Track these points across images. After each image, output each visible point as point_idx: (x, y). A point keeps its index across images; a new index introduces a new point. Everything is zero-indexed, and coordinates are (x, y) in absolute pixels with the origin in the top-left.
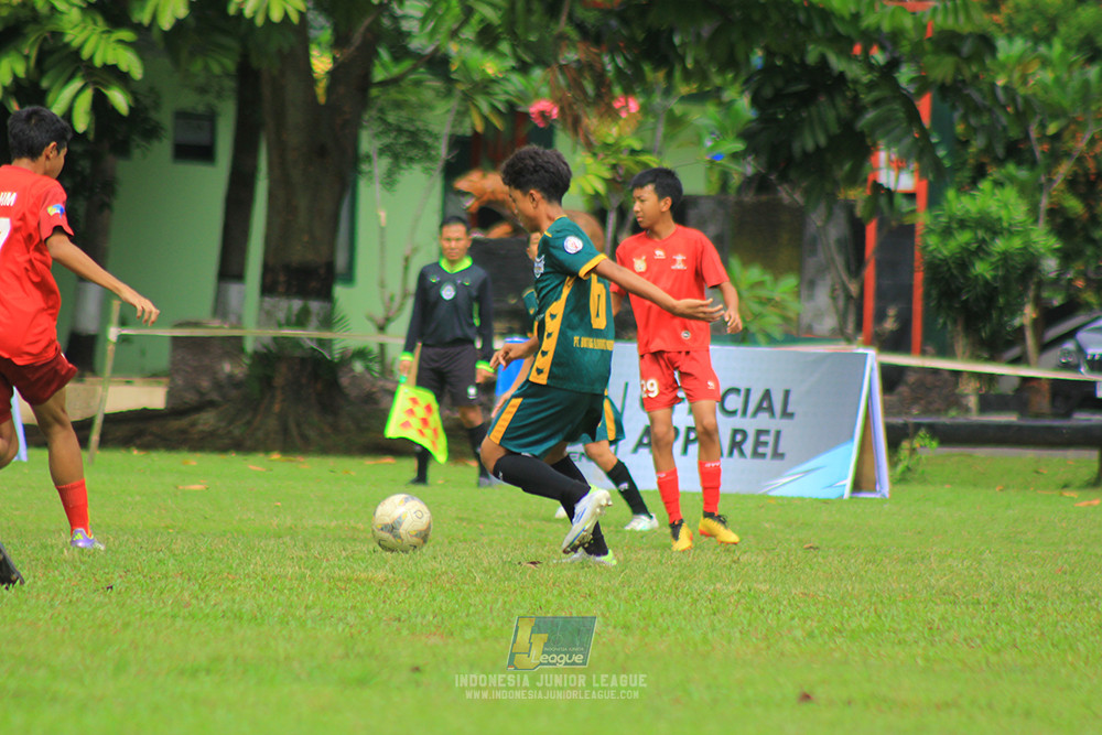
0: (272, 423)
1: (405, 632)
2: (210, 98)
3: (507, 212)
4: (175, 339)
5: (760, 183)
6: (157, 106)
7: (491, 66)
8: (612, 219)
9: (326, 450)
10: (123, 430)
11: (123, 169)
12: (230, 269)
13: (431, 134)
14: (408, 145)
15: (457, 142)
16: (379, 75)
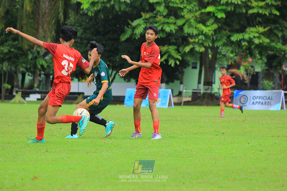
0: (205, 102)
1: (222, 129)
2: (196, 61)
4: (193, 92)
5: (268, 70)
6: (189, 62)
7: (232, 55)
8: (249, 75)
9: (212, 105)
10: (186, 103)
11: (185, 70)
12: (199, 83)
15: (228, 66)
16: (218, 57)
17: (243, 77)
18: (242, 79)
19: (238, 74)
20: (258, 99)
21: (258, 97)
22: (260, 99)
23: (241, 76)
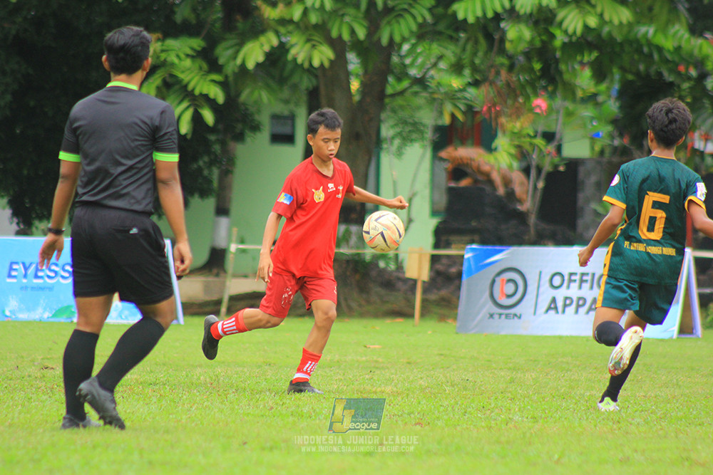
2: (292, 106)
3: (469, 171)
5: (622, 151)
6: (259, 111)
7: (456, 83)
8: (533, 173)
9: (363, 315)
10: (240, 305)
11: (240, 150)
13: (424, 126)
14: (410, 131)
15: (439, 129)
16: (389, 90)
17: (507, 182)
18: (501, 191)
19: (486, 168)
20: (574, 286)
21: (577, 278)
22: (586, 286)
23: (496, 177)
